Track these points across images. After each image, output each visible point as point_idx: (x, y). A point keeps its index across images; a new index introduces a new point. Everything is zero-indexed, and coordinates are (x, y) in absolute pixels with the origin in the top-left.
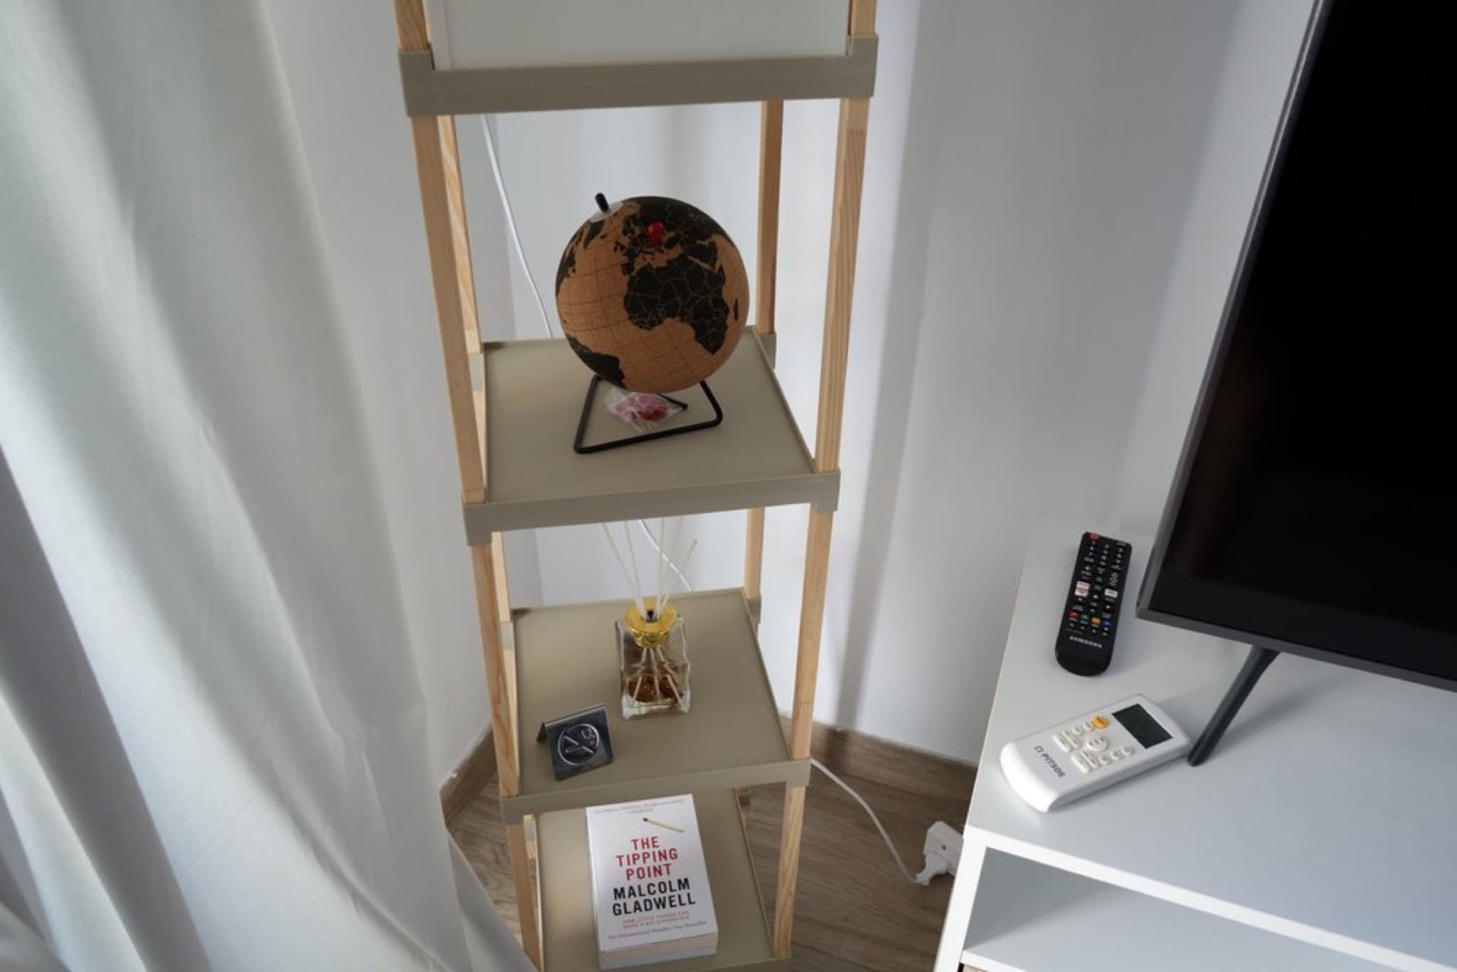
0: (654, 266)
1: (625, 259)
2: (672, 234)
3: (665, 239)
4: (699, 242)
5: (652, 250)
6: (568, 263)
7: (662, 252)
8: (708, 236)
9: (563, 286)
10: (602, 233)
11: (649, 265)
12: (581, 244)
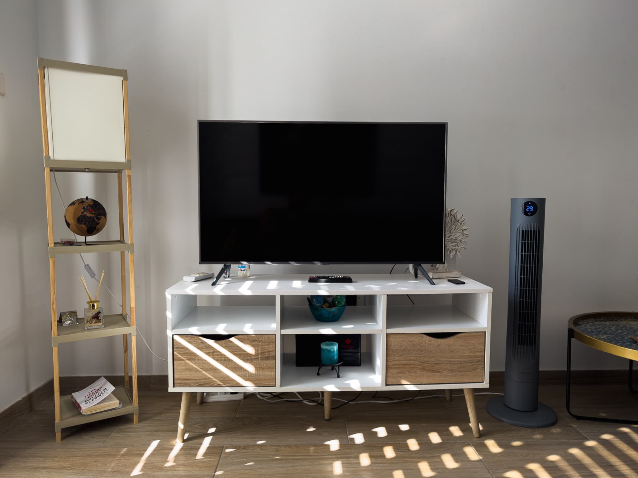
0: (87, 215)
1: (83, 211)
2: (94, 212)
3: (92, 212)
4: (98, 216)
5: (89, 213)
6: (73, 204)
7: (90, 214)
8: (101, 216)
9: (70, 206)
10: (82, 204)
11: (86, 215)
12: (78, 203)
